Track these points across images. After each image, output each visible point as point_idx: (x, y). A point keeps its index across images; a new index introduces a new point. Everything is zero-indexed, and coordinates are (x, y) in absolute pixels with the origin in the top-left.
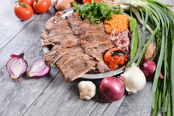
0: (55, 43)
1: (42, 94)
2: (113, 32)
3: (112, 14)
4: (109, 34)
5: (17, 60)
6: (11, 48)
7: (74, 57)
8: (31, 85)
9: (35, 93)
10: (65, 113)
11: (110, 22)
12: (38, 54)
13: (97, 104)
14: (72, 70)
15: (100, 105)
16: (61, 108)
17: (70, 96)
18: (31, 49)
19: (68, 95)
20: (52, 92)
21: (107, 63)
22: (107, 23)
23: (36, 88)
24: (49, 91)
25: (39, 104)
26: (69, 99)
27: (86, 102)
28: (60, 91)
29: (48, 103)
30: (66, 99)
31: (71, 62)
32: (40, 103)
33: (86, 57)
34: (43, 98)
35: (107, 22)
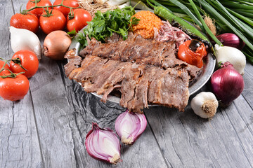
1: (162, 151)
2: (156, 33)
4: (152, 38)
5: (96, 137)
6: (52, 139)
8: (138, 153)
9: (155, 158)
10: (211, 147)
12: (95, 119)
14: (174, 95)
16: (201, 146)
18: (79, 122)
20: (170, 140)
22: (137, 29)
23: (147, 151)
24: (165, 142)
25: (175, 163)
26: (195, 131)
29: (181, 153)
30: (192, 134)
31: (164, 87)
32: (176, 161)
34: (171, 153)
35: (135, 27)
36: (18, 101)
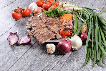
0: (33, 27)
1: (26, 52)
2: (64, 21)
3: (63, 13)
4: (62, 22)
5: (13, 36)
7: (44, 32)
9: (22, 52)
11: (63, 17)
13: (56, 56)
14: (42, 39)
15: (58, 56)
16: (37, 58)
17: (42, 53)
18: (20, 33)
19: (41, 52)
20: (32, 51)
21: (61, 35)
23: (22, 50)
24: (30, 51)
25: (25, 57)
26: (41, 54)
27: (51, 55)
28: (37, 51)
29: (29, 56)
30: (40, 54)
31: (42, 35)
33: (50, 32)
34: (27, 54)
35: (61, 17)
36: (16, 20)
